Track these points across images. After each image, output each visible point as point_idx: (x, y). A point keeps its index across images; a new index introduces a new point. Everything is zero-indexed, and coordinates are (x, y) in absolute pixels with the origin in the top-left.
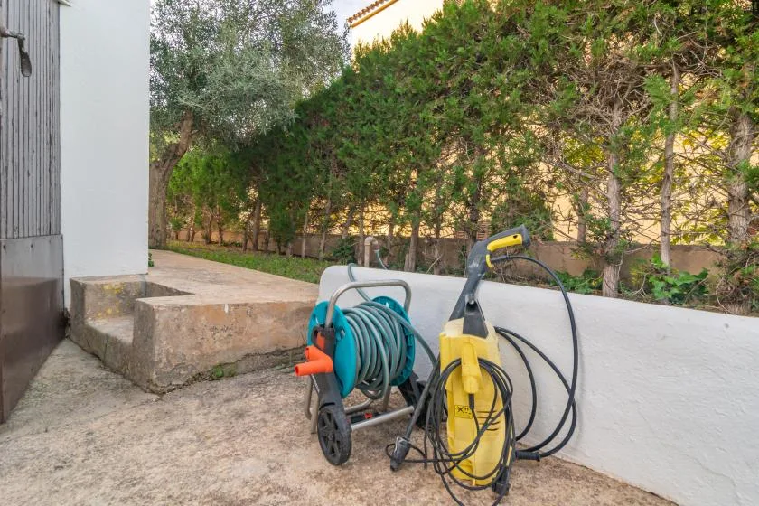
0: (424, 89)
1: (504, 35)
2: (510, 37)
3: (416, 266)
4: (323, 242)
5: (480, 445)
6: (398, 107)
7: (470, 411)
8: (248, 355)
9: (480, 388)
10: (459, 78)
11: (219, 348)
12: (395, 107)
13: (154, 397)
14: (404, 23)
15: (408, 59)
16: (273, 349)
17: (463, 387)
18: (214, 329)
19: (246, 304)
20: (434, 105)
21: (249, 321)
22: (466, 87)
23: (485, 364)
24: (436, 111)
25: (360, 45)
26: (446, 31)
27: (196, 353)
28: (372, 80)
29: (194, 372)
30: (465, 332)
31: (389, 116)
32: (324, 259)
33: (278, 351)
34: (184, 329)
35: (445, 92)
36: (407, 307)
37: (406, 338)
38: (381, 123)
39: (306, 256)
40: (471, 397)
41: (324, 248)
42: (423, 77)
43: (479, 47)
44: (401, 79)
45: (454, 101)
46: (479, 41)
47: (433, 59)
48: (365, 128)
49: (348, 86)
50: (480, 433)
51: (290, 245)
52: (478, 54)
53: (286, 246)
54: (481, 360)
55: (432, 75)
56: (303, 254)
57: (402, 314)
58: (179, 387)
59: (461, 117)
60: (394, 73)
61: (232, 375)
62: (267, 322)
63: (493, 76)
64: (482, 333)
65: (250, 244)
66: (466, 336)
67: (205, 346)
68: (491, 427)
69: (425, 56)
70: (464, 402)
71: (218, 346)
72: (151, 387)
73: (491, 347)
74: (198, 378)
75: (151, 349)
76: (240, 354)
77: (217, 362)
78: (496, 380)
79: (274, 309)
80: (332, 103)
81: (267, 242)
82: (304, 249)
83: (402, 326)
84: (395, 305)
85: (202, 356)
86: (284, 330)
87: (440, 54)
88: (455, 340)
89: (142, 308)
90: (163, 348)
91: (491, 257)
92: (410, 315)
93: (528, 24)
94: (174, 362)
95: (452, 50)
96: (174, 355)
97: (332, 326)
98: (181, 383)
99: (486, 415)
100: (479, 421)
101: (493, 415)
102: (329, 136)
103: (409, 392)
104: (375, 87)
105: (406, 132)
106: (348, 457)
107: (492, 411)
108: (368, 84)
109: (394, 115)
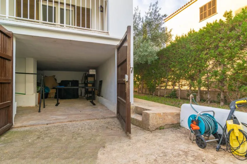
0: (201, 48)
1: (230, 31)
2: (233, 32)
3: (201, 100)
4: (165, 91)
5: (240, 147)
6: (192, 53)
7: (237, 140)
8: (166, 124)
9: (239, 135)
10: (214, 44)
11: (161, 123)
12: (191, 53)
13: (150, 132)
14: (192, 30)
15: (194, 40)
16: (171, 123)
17: (234, 135)
18: (160, 118)
19: (165, 113)
20: (205, 52)
21: (166, 117)
22: (217, 47)
23: (240, 130)
24: (206, 54)
25: (177, 36)
26: (208, 32)
27: (156, 123)
28: (181, 46)
29: (156, 127)
30: (234, 123)
31: (188, 56)
32: (166, 97)
33: (172, 124)
34: (154, 118)
35: (209, 48)
36: (214, 116)
37: (215, 123)
38: (186, 58)
39: (160, 96)
40: (237, 137)
41: (166, 93)
42: (200, 44)
43: (221, 35)
44: (192, 45)
45: (213, 51)
46: (221, 33)
47: (204, 40)
48: (180, 60)
49: (173, 48)
50: (240, 145)
51: (154, 92)
52: (220, 38)
53: (153, 93)
54: (239, 130)
55: (204, 44)
56: (159, 95)
57: (213, 118)
58: (154, 130)
59: (216, 56)
60: (189, 44)
61: (163, 129)
62: (170, 117)
63: (227, 43)
64: (239, 124)
65: (140, 92)
66: (234, 124)
67: (158, 122)
68: (242, 144)
69: (200, 39)
70: (235, 138)
71: (160, 122)
72: (149, 130)
73: (241, 127)
74: (157, 129)
75: (148, 122)
76: (165, 124)
77: (160, 126)
78: (244, 134)
79: (171, 114)
80: (168, 52)
81: (146, 91)
82: (159, 93)
83: (213, 120)
84: (211, 116)
85: (158, 124)
86: (173, 119)
87: (207, 38)
88: (231, 125)
89: (145, 113)
90: (151, 122)
91: (237, 105)
92: (215, 117)
93: (240, 28)
94: (153, 125)
95: (211, 37)
96: (153, 124)
97: (198, 120)
98: (154, 129)
99: (242, 141)
100: (240, 142)
101: (243, 142)
102: (167, 61)
103: (216, 136)
104: (183, 48)
105: (195, 60)
106: (205, 147)
107: (243, 141)
108: (180, 47)
109: (190, 55)
